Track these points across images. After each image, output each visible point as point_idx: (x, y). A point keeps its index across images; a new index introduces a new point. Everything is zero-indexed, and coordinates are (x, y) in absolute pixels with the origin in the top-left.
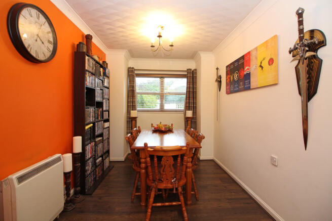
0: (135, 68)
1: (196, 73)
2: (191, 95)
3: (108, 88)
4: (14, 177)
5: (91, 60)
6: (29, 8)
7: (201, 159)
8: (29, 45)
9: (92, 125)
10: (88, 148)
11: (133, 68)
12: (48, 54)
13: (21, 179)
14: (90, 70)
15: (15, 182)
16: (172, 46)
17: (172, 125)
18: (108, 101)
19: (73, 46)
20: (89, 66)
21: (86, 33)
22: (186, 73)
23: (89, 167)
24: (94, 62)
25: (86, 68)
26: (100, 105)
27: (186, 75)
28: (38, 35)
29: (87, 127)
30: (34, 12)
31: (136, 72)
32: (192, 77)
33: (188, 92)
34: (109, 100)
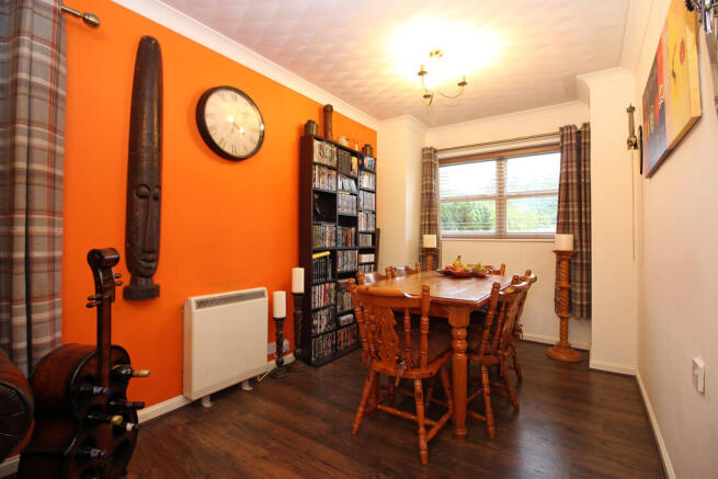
0: (437, 147)
1: (588, 134)
2: (573, 194)
3: (374, 192)
4: (194, 299)
5: (327, 146)
6: (221, 92)
7: (591, 366)
8: (222, 140)
9: (328, 253)
10: (318, 290)
11: (431, 148)
12: (252, 147)
13: (201, 304)
14: (326, 162)
15: (194, 305)
16: (463, 84)
17: (503, 266)
18: (371, 217)
19: (300, 129)
20: (322, 155)
21: (324, 103)
22: (558, 140)
23: (321, 322)
24: (335, 149)
25: (316, 160)
26: (350, 221)
27: (556, 144)
28: (234, 124)
29: (315, 256)
30: (228, 94)
31: (440, 156)
32: (575, 146)
33: (565, 187)
34: (374, 213)
